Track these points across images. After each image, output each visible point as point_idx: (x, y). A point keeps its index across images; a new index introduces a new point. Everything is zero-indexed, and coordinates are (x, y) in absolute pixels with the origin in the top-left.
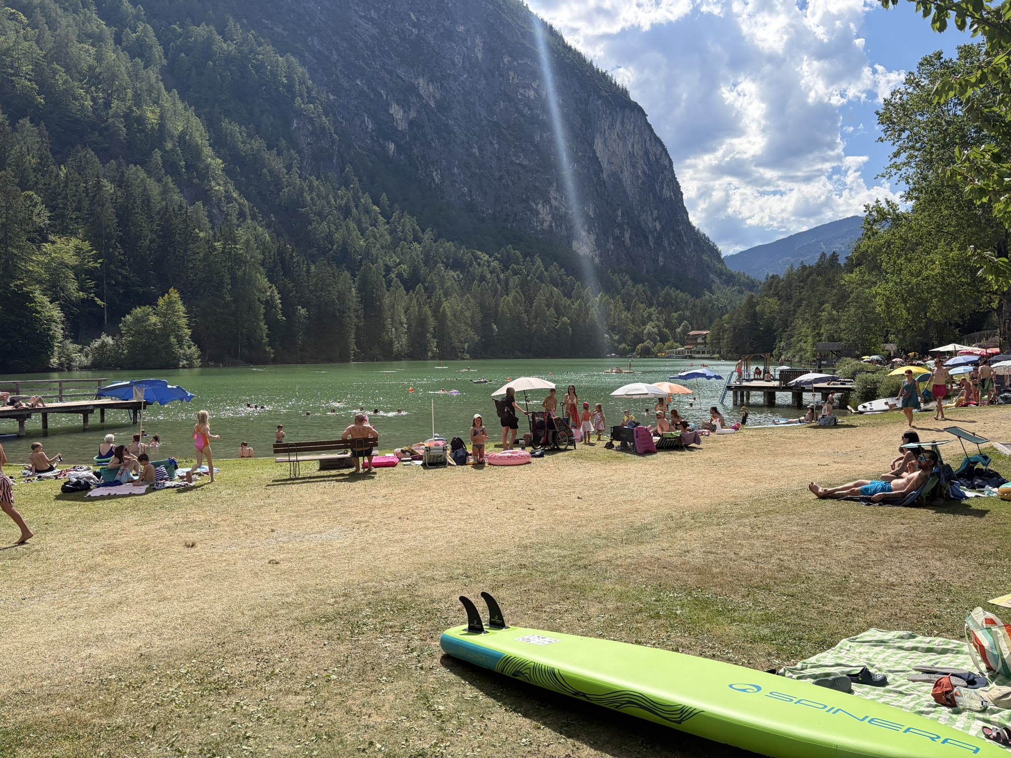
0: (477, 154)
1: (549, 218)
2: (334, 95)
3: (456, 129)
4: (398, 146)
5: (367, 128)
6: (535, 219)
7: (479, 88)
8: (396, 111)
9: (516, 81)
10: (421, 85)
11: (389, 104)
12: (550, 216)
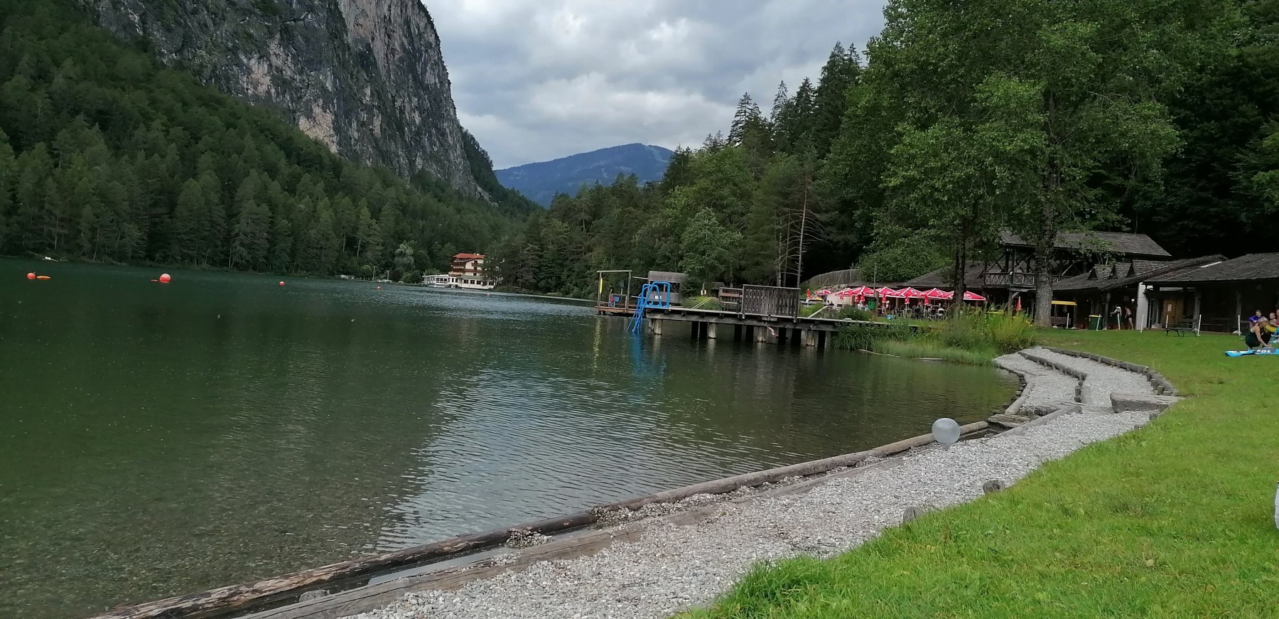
1: (266, 81)
6: (245, 79)
12: (268, 78)
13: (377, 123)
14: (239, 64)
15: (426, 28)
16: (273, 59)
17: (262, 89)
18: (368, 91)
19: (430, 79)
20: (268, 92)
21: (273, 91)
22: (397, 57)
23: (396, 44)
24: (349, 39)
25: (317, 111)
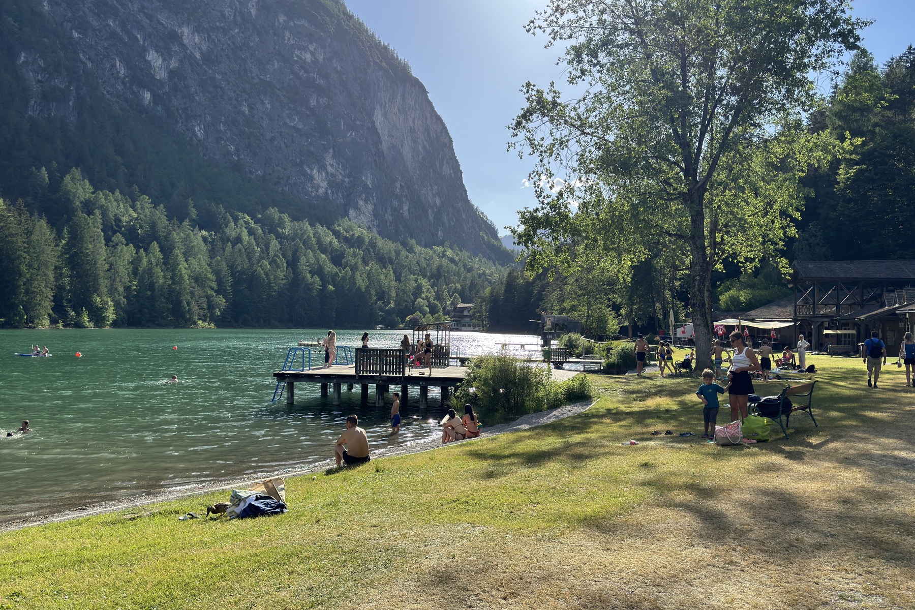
0: (247, 112)
1: (324, 184)
2: (80, 33)
3: (223, 84)
4: (155, 96)
5: (119, 72)
6: (309, 185)
7: (251, 44)
8: (154, 58)
9: (292, 42)
10: (186, 34)
11: (145, 50)
12: (326, 183)
13: (405, 208)
14: (305, 174)
15: (442, 132)
16: (329, 169)
17: (322, 191)
18: (399, 185)
19: (447, 170)
20: (326, 193)
21: (329, 191)
22: (421, 157)
23: (420, 147)
24: (384, 147)
25: (361, 203)
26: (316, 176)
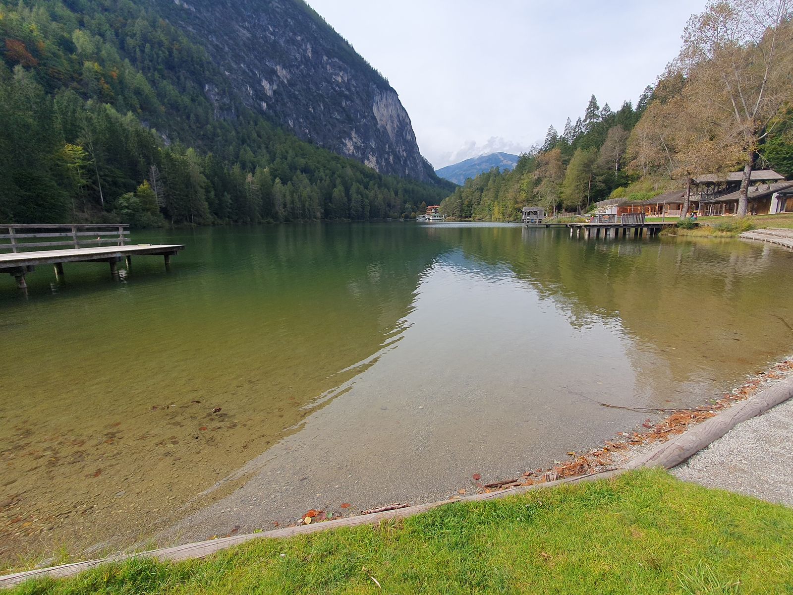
0: (312, 111)
1: (352, 148)
2: (228, 72)
3: (300, 96)
4: (268, 105)
5: (249, 93)
6: (345, 148)
7: (311, 74)
8: (265, 83)
9: (331, 71)
10: (278, 70)
11: (260, 80)
12: (353, 147)
13: (391, 158)
14: (343, 143)
15: (405, 116)
16: (354, 139)
17: (351, 152)
18: (387, 146)
19: (409, 137)
20: (353, 152)
21: (355, 151)
22: (396, 130)
23: (395, 125)
24: (379, 127)
25: (370, 157)
26: (348, 144)
